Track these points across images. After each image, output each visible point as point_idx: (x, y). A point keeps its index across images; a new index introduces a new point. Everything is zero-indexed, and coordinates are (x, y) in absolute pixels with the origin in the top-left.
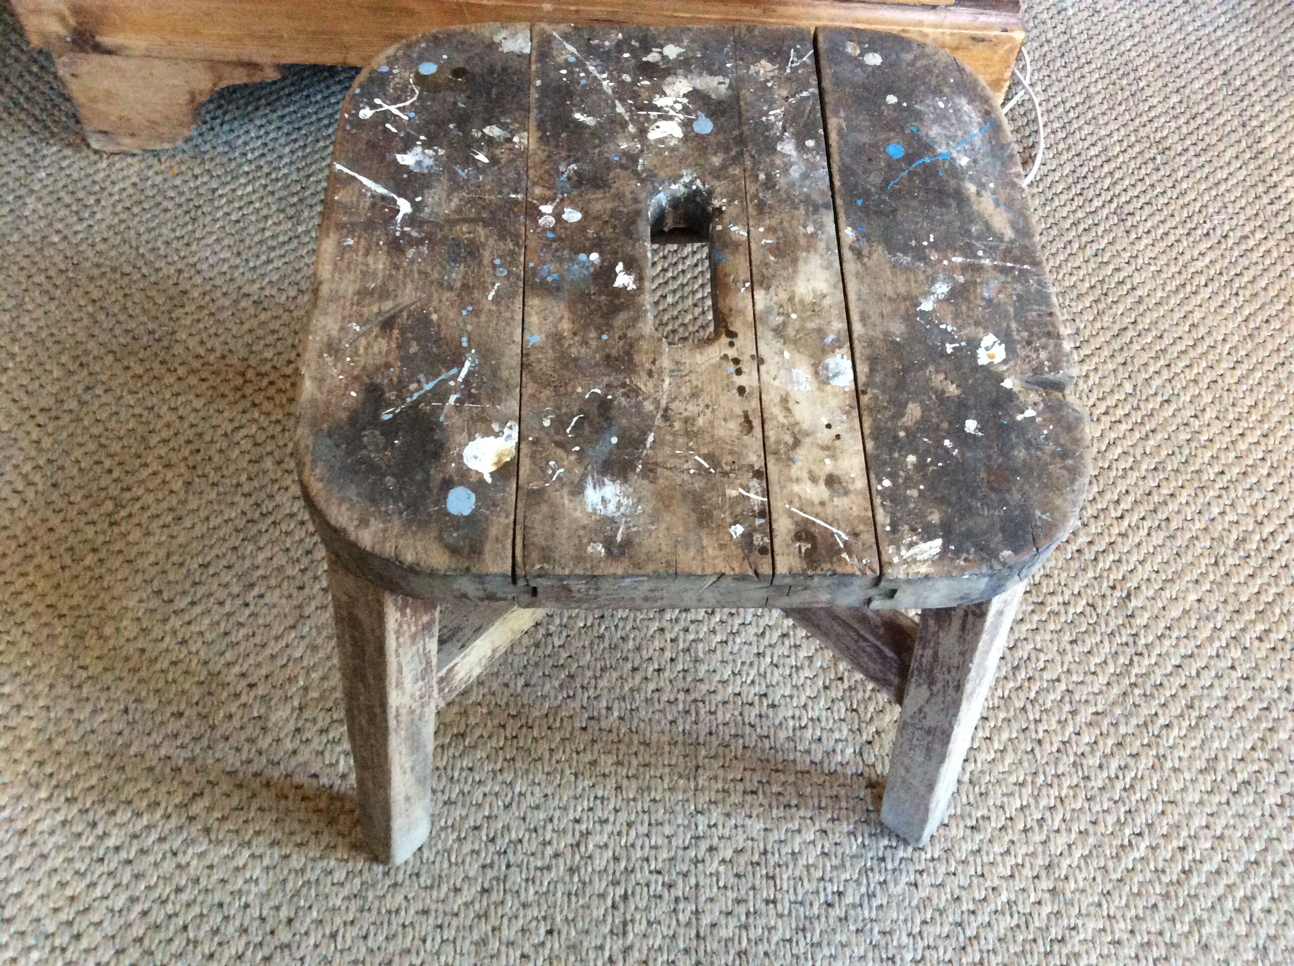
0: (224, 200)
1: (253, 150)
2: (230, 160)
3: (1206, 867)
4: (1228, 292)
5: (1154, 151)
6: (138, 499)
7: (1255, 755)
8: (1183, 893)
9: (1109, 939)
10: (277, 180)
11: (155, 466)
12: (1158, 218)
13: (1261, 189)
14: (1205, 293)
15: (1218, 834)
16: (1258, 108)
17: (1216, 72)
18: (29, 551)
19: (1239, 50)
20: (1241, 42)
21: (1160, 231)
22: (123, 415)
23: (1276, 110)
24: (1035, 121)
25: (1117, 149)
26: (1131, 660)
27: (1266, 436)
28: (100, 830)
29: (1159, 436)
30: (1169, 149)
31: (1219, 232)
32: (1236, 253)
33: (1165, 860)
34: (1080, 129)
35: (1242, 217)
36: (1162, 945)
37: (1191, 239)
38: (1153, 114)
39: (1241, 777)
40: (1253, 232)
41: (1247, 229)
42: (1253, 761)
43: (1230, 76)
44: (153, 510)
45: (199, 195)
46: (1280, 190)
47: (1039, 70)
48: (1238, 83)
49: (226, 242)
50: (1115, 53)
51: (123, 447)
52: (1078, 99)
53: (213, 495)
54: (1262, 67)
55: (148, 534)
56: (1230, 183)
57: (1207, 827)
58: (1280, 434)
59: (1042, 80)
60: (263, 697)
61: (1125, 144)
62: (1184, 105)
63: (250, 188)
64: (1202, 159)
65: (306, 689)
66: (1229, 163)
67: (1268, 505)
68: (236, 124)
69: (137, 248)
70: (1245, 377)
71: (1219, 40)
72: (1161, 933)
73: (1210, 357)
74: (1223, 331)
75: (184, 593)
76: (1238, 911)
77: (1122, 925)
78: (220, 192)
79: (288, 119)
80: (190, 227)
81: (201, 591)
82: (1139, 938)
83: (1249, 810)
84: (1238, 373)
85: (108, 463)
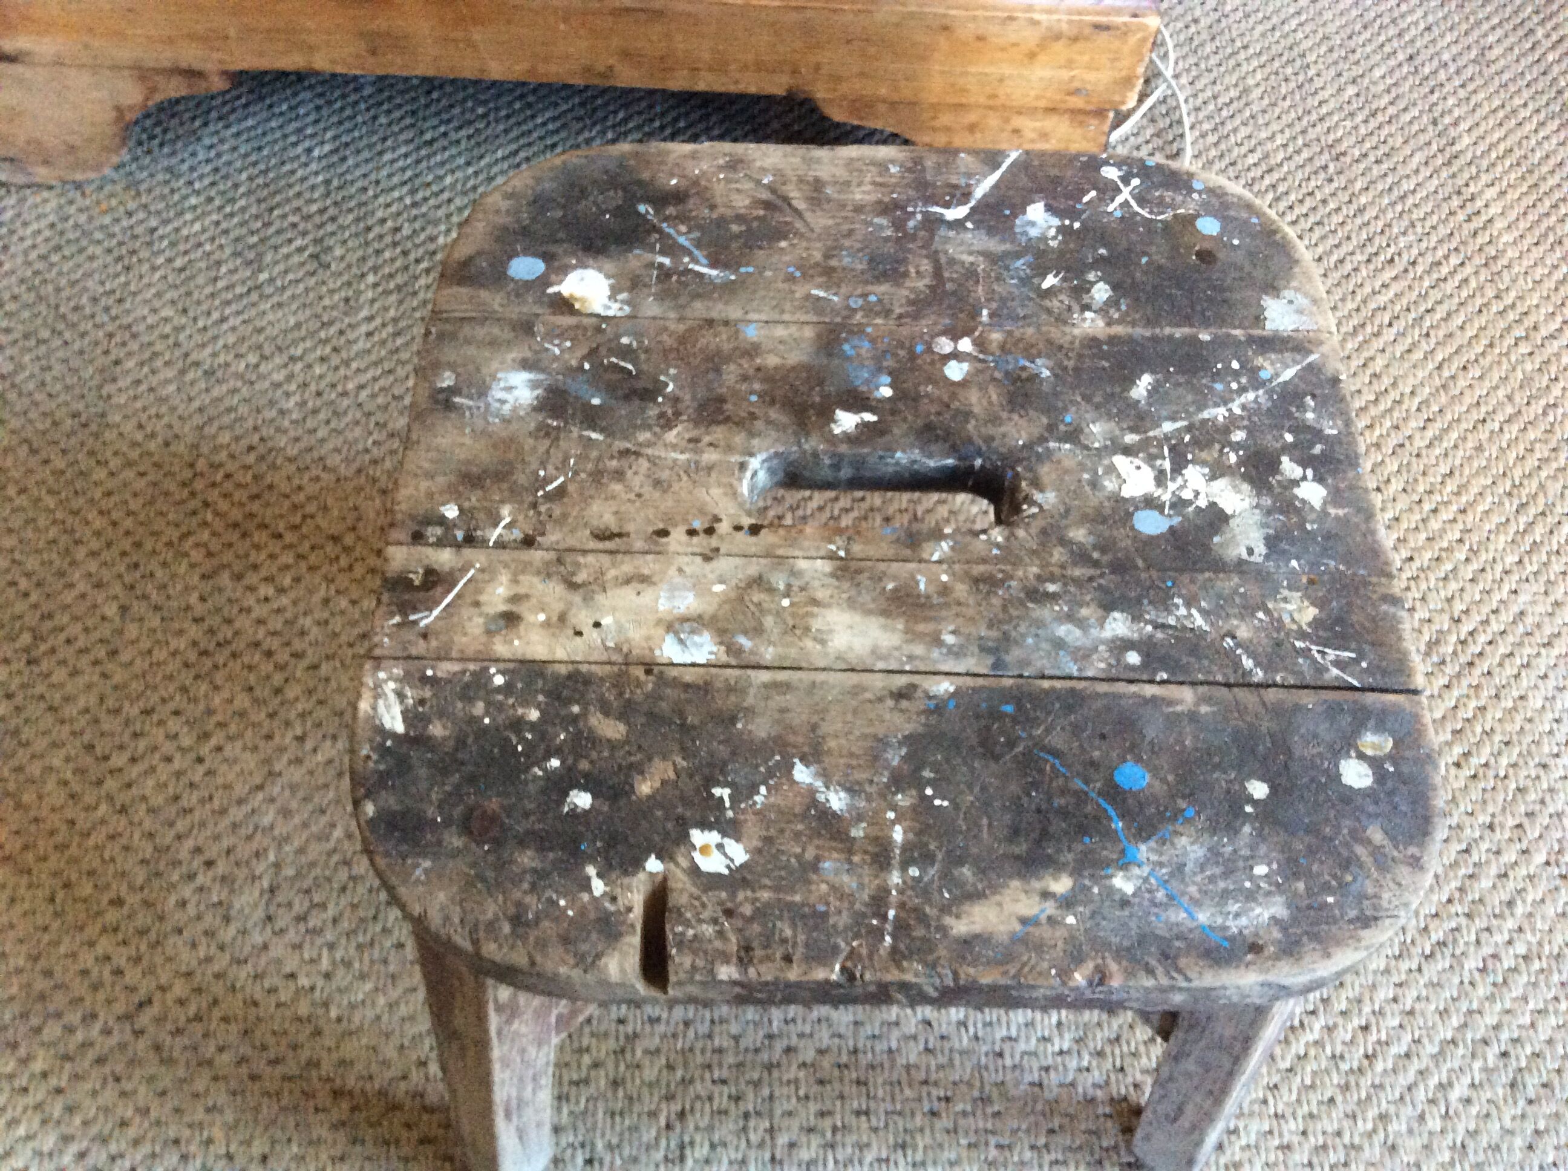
0: (166, 243)
1: (201, 177)
2: (173, 191)
3: (1395, 1050)
4: (1417, 332)
5: (1326, 156)
6: (62, 629)
7: (1453, 910)
8: (1366, 1082)
9: (1276, 1142)
10: (232, 215)
11: (82, 587)
12: (1331, 241)
13: (1456, 202)
14: (1389, 334)
15: (1408, 1008)
16: (1451, 101)
17: (1401, 56)
19: (1428, 29)
20: (1430, 19)
21: (1334, 258)
22: (42, 522)
23: (1472, 103)
24: (1180, 122)
25: (1281, 156)
27: (1463, 511)
30: (1344, 154)
31: (1405, 257)
32: (1426, 284)
33: (1344, 1043)
34: (1235, 130)
35: (1434, 239)
36: (1340, 1148)
37: (1372, 267)
38: (1324, 110)
39: (1434, 938)
40: (1446, 257)
41: (1440, 253)
42: (1449, 917)
43: (1418, 61)
44: (81, 643)
45: (135, 237)
46: (1479, 203)
47: (1184, 57)
48: (1427, 70)
49: (168, 296)
50: (1278, 34)
51: (43, 563)
52: (1233, 93)
53: (156, 622)
54: (1455, 49)
55: (75, 673)
56: (1418, 196)
57: (1395, 1000)
58: (1480, 508)
59: (1188, 70)
60: (223, 879)
61: (1290, 149)
62: (1362, 99)
63: (197, 227)
64: (1385, 166)
65: (277, 865)
66: (1417, 171)
67: (1467, 597)
68: (179, 144)
69: (57, 307)
70: (1438, 438)
71: (1403, 16)
72: (1339, 1134)
73: (1396, 414)
74: (1411, 381)
75: (121, 747)
76: (1432, 1102)
77: (1292, 1125)
78: (160, 232)
79: (244, 137)
80: (122, 279)
81: (142, 744)
82: (1312, 1140)
83: (1444, 977)
84: (1429, 434)
85: (24, 584)
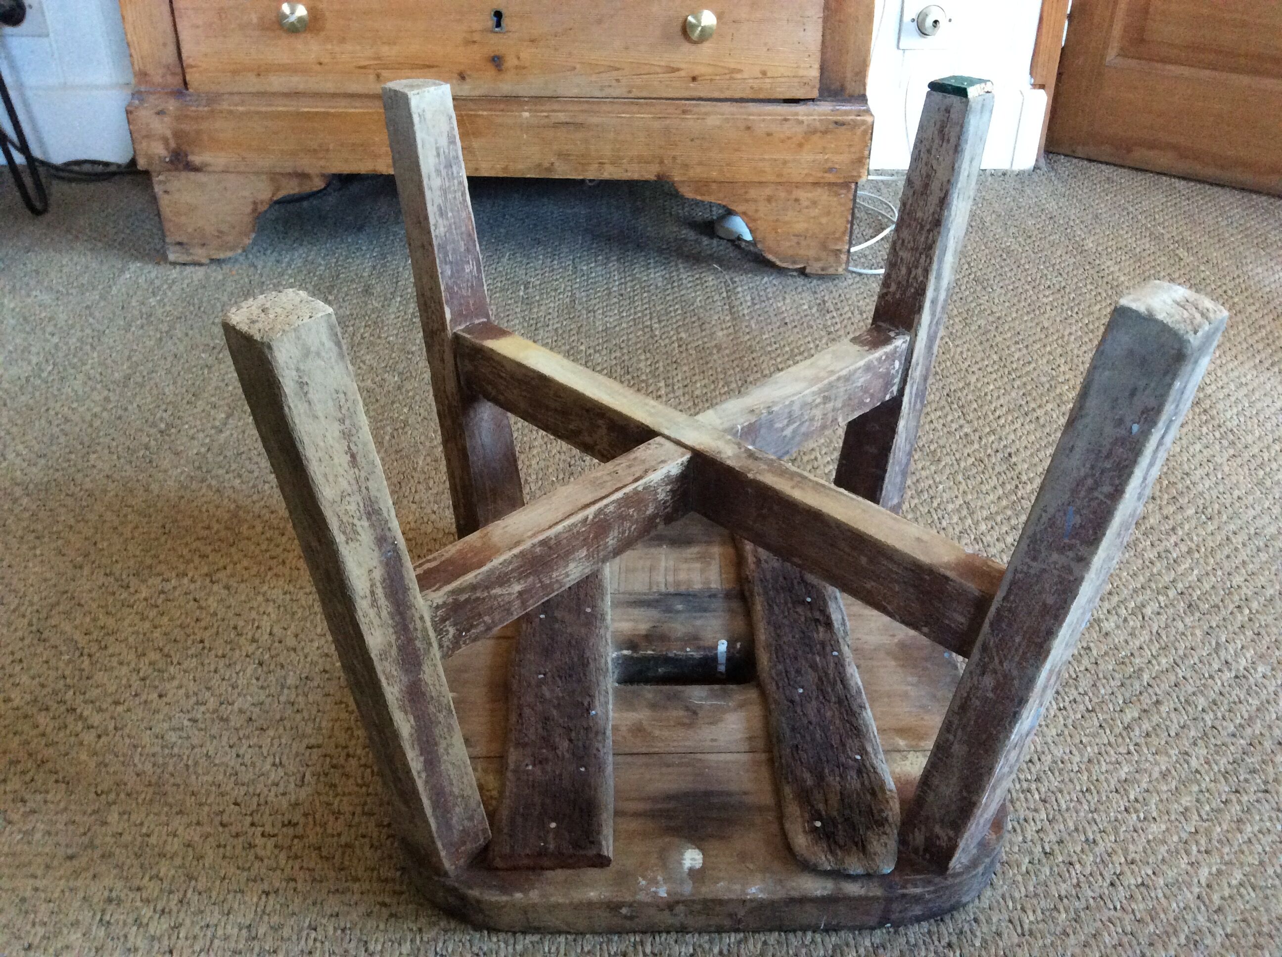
1: (296, 263)
18: (93, 449)
26: (1017, 487)
28: (132, 590)
29: (1024, 379)
79: (325, 250)
